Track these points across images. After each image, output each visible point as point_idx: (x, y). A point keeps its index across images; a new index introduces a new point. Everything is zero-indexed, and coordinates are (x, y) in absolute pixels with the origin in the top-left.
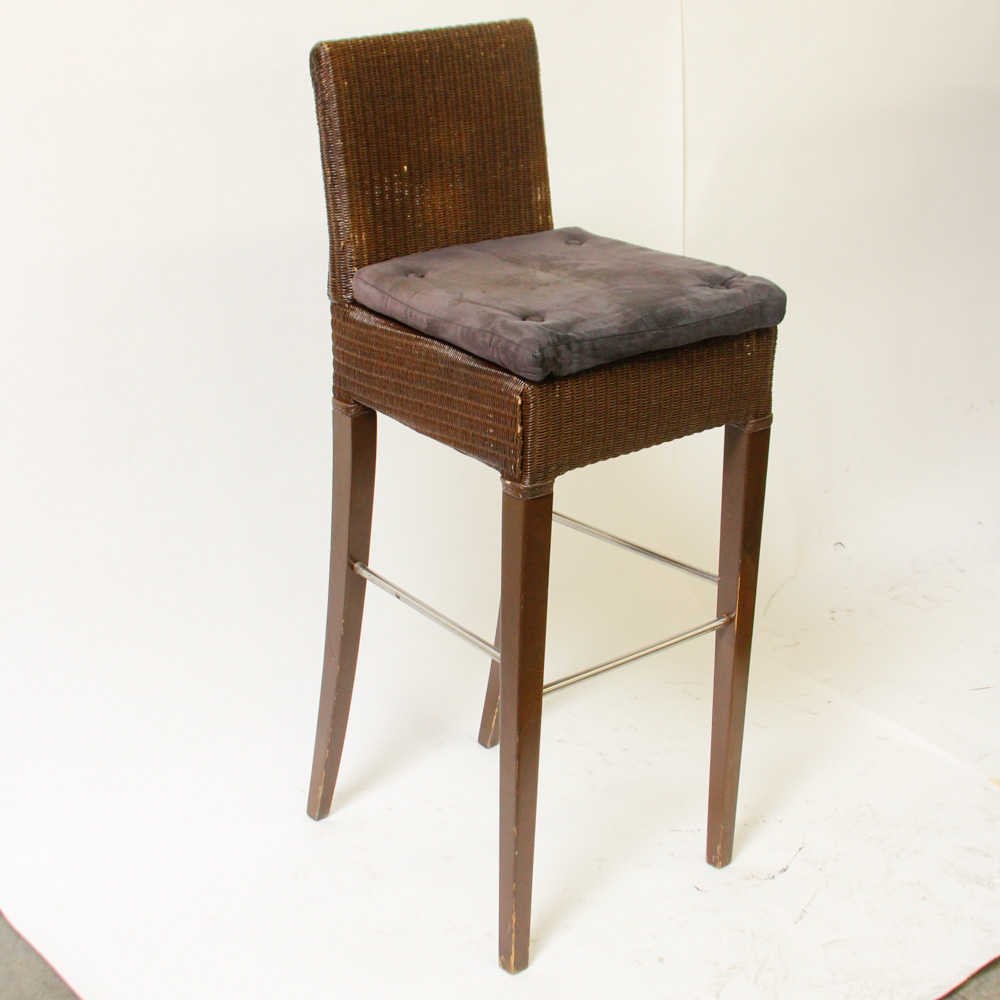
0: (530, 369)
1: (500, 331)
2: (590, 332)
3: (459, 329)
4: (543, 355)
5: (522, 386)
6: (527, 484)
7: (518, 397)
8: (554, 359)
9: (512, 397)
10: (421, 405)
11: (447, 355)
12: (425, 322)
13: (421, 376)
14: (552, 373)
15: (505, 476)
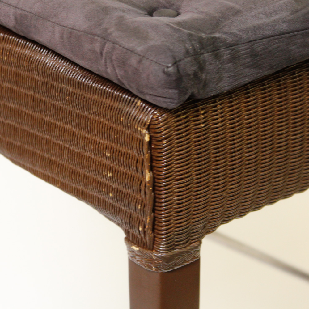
0: (161, 91)
1: (115, 34)
2: (246, 31)
3: (58, 29)
4: (178, 70)
5: (149, 116)
6: (161, 251)
7: (144, 131)
8: (195, 75)
9: (136, 131)
10: (15, 129)
11: (45, 64)
12: (12, 18)
13: (12, 91)
14: (192, 96)
15: (130, 239)
